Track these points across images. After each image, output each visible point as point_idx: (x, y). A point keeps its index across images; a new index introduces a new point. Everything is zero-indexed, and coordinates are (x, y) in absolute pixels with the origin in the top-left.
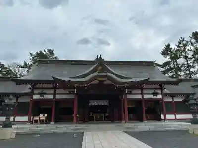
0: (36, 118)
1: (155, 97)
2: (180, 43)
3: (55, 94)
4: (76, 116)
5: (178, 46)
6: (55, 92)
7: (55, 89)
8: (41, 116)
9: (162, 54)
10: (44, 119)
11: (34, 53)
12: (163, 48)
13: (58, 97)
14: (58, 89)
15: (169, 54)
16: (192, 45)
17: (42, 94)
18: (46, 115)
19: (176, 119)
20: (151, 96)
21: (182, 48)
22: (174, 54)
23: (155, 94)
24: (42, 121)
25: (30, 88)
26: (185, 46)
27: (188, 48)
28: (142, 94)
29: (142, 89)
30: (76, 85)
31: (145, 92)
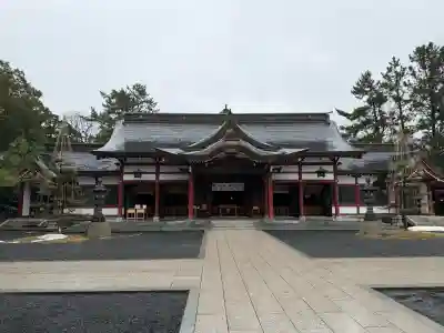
0: (130, 211)
1: (321, 178)
2: (390, 70)
3: (157, 173)
4: (192, 207)
5: (386, 76)
6: (158, 169)
7: (158, 165)
8: (137, 207)
9: (354, 93)
10: (143, 211)
11: (109, 93)
12: (357, 80)
13: (162, 177)
14: (162, 164)
15: (366, 93)
16: (414, 74)
17: (138, 174)
18: (145, 207)
19: (358, 213)
20: (315, 177)
21: (394, 81)
22: (376, 92)
23: (321, 173)
24: (140, 215)
25: (117, 164)
26: (399, 75)
27: (404, 79)
28: (300, 173)
29: (300, 165)
30: (190, 161)
31: (304, 169)
